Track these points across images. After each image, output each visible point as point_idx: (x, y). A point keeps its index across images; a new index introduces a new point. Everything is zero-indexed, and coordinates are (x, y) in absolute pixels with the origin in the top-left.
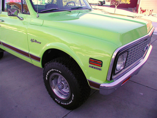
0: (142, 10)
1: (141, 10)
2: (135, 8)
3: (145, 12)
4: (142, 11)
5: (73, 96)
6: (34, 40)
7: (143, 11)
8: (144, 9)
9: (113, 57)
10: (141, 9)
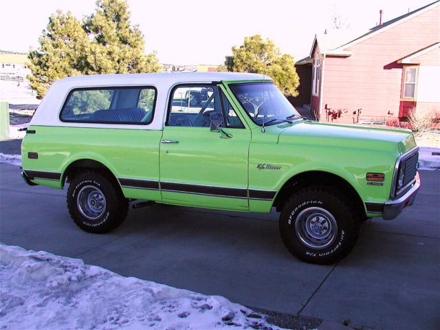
0: (331, 111)
1: (328, 111)
2: (308, 108)
3: (339, 117)
4: (331, 115)
5: (343, 233)
6: (265, 166)
7: (335, 115)
8: (335, 108)
9: (397, 167)
10: (326, 108)
